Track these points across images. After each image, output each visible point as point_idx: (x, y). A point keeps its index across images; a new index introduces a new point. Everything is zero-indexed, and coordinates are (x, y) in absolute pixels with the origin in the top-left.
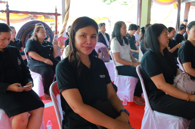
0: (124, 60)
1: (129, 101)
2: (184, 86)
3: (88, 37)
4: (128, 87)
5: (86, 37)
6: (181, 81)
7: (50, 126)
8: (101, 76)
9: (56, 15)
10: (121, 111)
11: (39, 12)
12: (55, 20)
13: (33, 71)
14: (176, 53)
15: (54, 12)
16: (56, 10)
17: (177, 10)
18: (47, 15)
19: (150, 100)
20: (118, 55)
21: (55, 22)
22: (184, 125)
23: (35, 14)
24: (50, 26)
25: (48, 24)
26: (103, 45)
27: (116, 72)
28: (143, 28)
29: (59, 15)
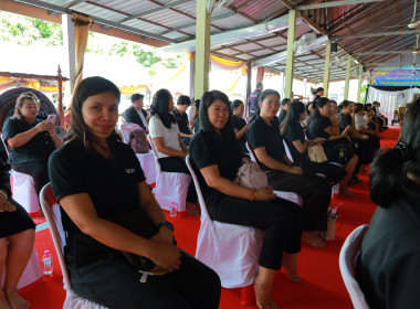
0: (169, 148)
1: (179, 210)
2: (250, 181)
3: (105, 110)
4: (177, 189)
5: (101, 109)
6: (247, 173)
7: (49, 259)
8: (128, 171)
9: (60, 79)
10: (161, 224)
11: (29, 73)
12: (57, 89)
13: (18, 170)
14: (244, 139)
15: (56, 74)
16: (59, 71)
17: (246, 78)
18: (44, 79)
19: (207, 205)
20: (161, 141)
21: (57, 93)
22: (256, 238)
23: (23, 77)
24: (51, 99)
25: (49, 96)
26: (137, 127)
27: (158, 167)
28: (198, 102)
29: (65, 79)
